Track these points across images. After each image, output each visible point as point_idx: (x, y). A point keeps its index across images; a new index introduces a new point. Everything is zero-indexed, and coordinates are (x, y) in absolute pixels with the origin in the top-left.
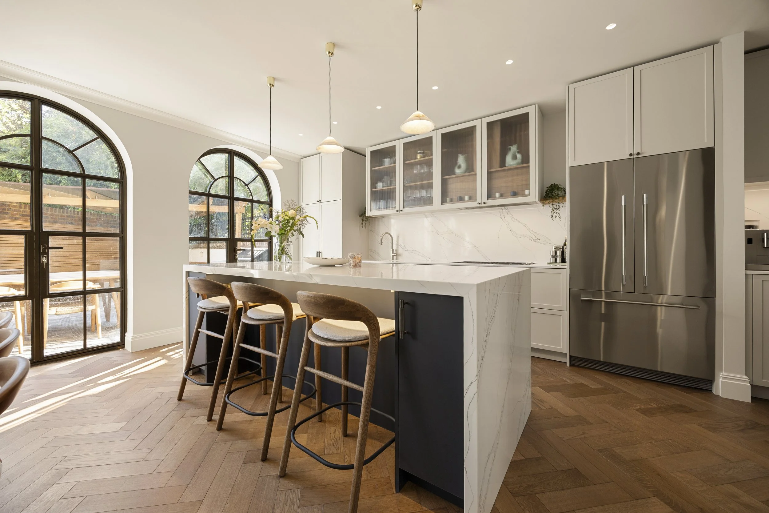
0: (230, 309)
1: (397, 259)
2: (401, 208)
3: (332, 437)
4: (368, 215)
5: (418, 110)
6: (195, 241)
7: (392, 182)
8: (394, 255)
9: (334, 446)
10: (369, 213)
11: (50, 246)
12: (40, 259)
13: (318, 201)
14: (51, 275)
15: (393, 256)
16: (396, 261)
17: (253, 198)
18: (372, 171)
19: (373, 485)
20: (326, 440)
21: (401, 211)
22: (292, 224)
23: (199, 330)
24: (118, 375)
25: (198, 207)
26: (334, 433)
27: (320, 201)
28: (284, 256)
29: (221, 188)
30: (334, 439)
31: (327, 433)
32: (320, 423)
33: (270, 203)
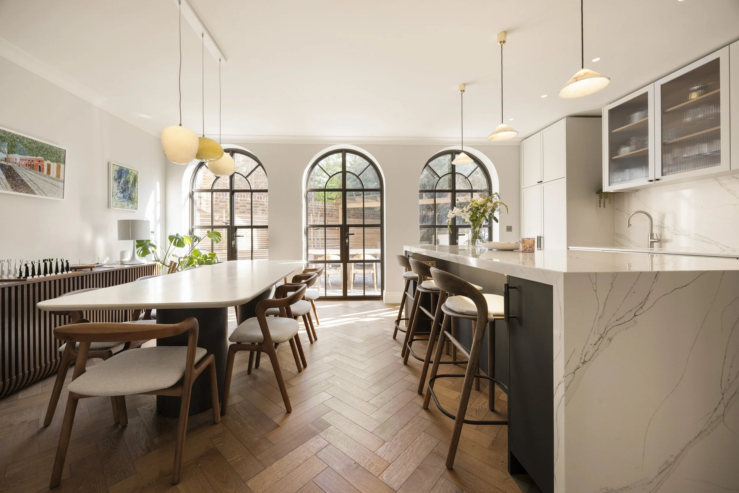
0: (418, 279)
1: (661, 247)
2: (659, 176)
3: (479, 405)
4: (605, 191)
5: (583, 68)
6: (426, 228)
7: (644, 143)
8: (655, 242)
9: (476, 411)
10: (606, 188)
11: (350, 233)
12: (345, 241)
13: (539, 182)
14: (350, 250)
15: (653, 242)
16: (659, 249)
17: (473, 188)
18: (610, 134)
19: (490, 455)
20: (473, 404)
21: (658, 180)
22: (483, 211)
23: (406, 293)
24: (377, 315)
25: (427, 201)
26: (483, 403)
27: (542, 182)
28: (478, 240)
29: (444, 184)
30: (480, 407)
31: (477, 400)
32: (477, 391)
33: (489, 191)
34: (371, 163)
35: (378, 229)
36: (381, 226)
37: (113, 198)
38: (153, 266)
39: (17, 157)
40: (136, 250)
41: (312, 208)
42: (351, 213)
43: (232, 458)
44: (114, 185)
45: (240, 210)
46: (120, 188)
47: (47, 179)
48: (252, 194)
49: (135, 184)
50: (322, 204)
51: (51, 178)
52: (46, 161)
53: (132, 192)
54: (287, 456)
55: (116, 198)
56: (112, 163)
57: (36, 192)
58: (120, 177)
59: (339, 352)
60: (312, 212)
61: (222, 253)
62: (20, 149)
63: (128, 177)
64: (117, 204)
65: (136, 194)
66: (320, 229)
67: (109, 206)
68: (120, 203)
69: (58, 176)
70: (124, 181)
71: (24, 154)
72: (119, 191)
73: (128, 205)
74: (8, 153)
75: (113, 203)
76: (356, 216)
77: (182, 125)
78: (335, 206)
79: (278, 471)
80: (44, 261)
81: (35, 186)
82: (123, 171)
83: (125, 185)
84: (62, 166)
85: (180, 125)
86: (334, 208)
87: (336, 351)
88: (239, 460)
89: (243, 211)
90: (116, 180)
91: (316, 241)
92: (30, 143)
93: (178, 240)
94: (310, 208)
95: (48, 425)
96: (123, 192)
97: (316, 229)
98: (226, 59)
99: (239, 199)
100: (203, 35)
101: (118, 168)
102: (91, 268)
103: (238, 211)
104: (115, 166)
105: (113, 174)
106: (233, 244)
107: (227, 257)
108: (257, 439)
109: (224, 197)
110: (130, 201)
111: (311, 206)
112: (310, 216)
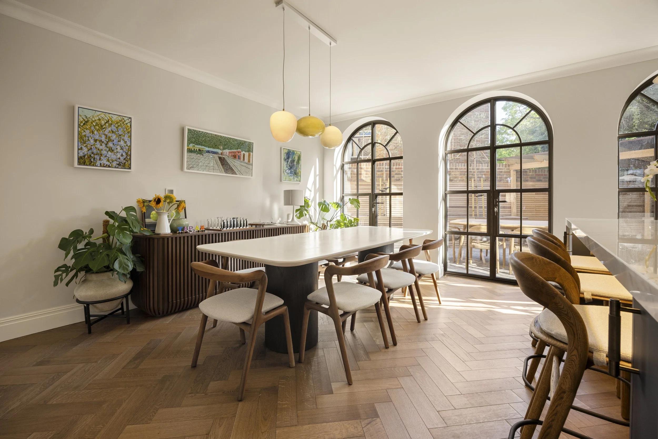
11: (500, 200)
12: (494, 209)
14: (501, 221)
34: (533, 107)
35: (545, 196)
36: (549, 190)
37: (284, 174)
38: (304, 226)
39: (227, 151)
40: (295, 214)
41: (474, 172)
42: (529, 175)
43: (282, 401)
44: (284, 164)
45: (396, 178)
46: (288, 166)
47: (243, 164)
48: (390, 162)
49: (299, 162)
50: (488, 166)
51: (245, 163)
52: (242, 152)
53: (296, 168)
54: (319, 425)
55: (286, 174)
56: (283, 147)
57: (237, 173)
58: (288, 158)
59: (443, 341)
60: (474, 176)
61: (364, 218)
62: (229, 146)
63: (294, 157)
64: (286, 178)
65: (300, 169)
66: (483, 195)
67: (281, 181)
68: (288, 177)
69: (249, 161)
70: (291, 161)
71: (231, 149)
72: (287, 168)
73: (294, 179)
74: (223, 150)
75: (283, 178)
76: (537, 178)
77: (285, 110)
78: (505, 168)
79: (304, 435)
80: (233, 218)
81: (236, 169)
82: (290, 153)
83: (292, 164)
84: (251, 153)
85: (284, 110)
86: (503, 170)
87: (440, 339)
88: (285, 406)
89: (398, 179)
90: (285, 160)
91: (478, 209)
92: (234, 141)
93: (324, 206)
94: (471, 172)
95: (215, 327)
96: (290, 169)
97: (478, 196)
98: (335, 41)
99: (394, 167)
100: (309, 27)
101: (286, 151)
102: (263, 225)
103: (394, 179)
104: (285, 149)
105: (284, 156)
106: (373, 210)
107: (368, 222)
108: (309, 395)
109: (381, 167)
110: (295, 176)
111: (473, 169)
112: (471, 181)
